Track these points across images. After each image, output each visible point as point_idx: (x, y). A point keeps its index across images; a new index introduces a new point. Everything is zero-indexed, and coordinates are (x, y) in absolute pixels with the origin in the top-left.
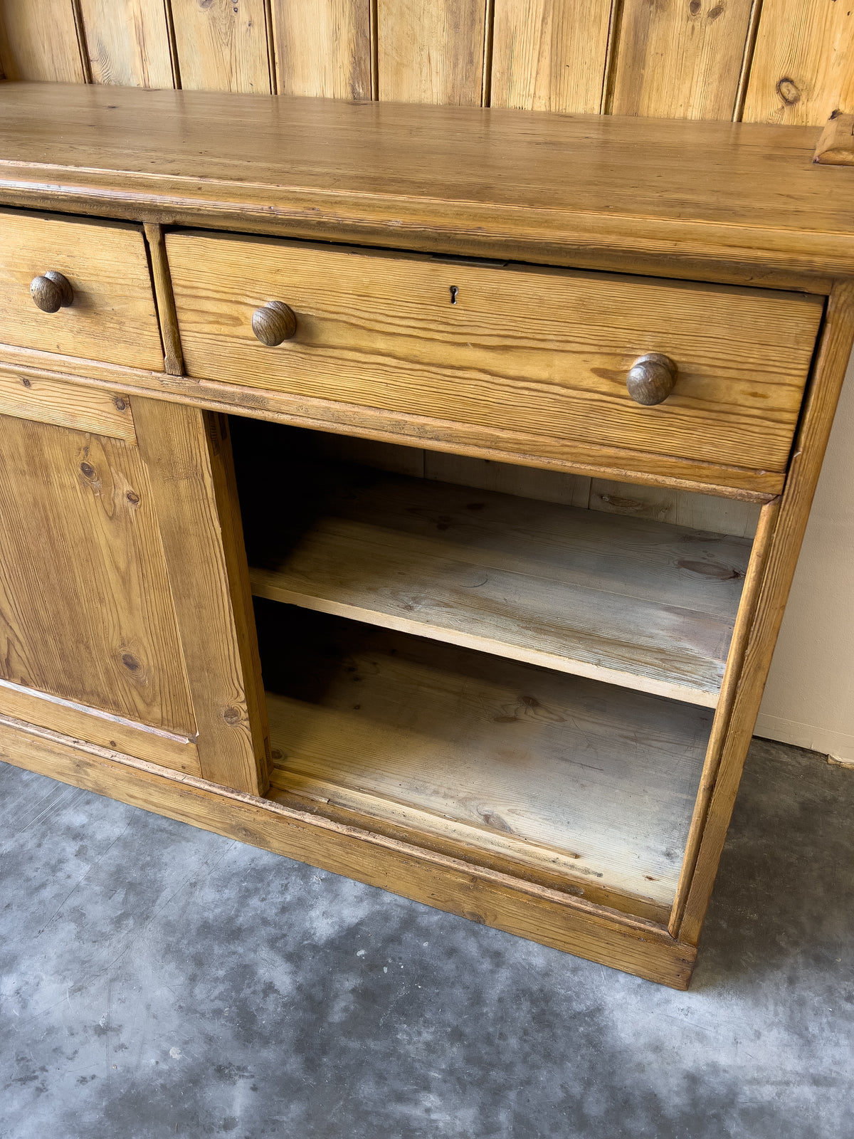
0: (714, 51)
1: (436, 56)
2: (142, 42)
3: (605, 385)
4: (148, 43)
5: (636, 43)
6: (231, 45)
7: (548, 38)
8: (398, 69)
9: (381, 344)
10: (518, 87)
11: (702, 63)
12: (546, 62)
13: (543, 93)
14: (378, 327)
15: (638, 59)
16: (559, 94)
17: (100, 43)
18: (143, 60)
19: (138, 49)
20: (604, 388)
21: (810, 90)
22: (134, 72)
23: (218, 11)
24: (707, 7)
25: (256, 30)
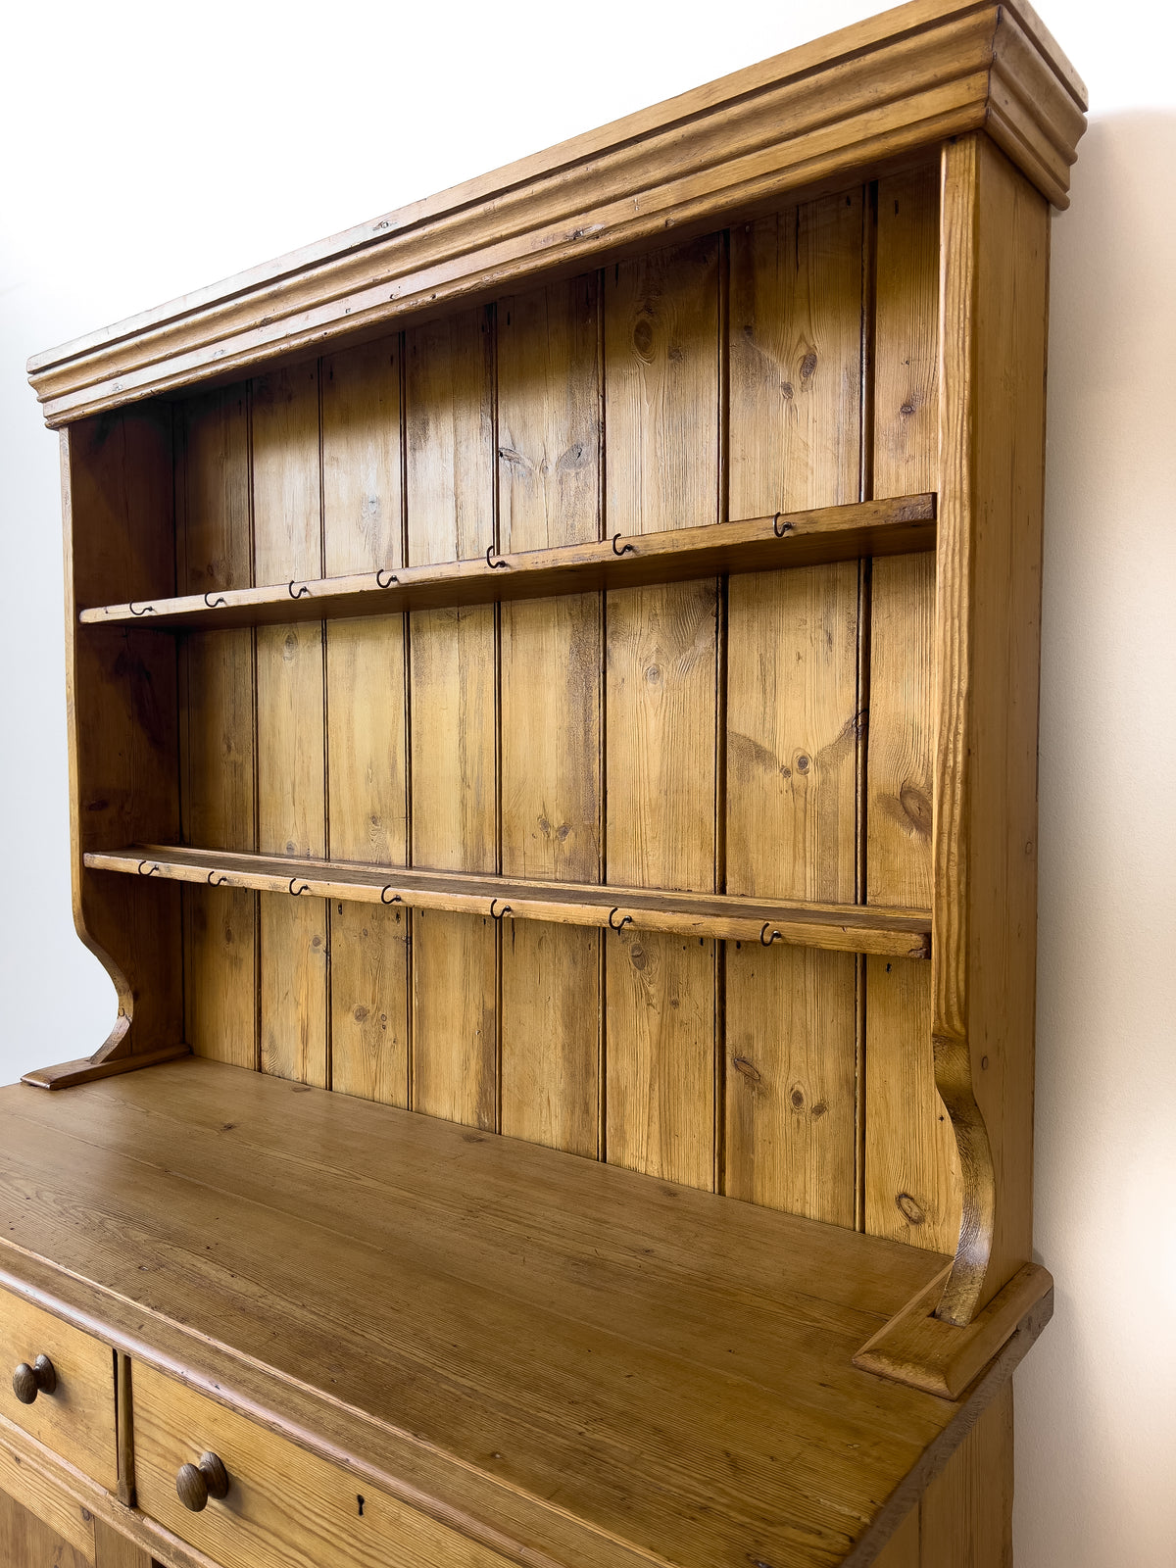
0: (823, 1149)
1: (554, 1100)
2: (305, 1040)
4: (309, 1044)
5: (742, 1124)
6: (377, 1056)
7: (656, 1104)
8: (521, 1106)
10: (632, 1147)
11: (813, 1160)
12: (655, 1127)
13: (655, 1158)
15: (746, 1144)
16: (670, 1162)
17: (272, 1036)
18: (304, 1057)
19: (301, 1047)
21: (935, 1212)
22: (295, 1066)
23: (369, 1025)
24: (809, 1103)
25: (399, 1048)
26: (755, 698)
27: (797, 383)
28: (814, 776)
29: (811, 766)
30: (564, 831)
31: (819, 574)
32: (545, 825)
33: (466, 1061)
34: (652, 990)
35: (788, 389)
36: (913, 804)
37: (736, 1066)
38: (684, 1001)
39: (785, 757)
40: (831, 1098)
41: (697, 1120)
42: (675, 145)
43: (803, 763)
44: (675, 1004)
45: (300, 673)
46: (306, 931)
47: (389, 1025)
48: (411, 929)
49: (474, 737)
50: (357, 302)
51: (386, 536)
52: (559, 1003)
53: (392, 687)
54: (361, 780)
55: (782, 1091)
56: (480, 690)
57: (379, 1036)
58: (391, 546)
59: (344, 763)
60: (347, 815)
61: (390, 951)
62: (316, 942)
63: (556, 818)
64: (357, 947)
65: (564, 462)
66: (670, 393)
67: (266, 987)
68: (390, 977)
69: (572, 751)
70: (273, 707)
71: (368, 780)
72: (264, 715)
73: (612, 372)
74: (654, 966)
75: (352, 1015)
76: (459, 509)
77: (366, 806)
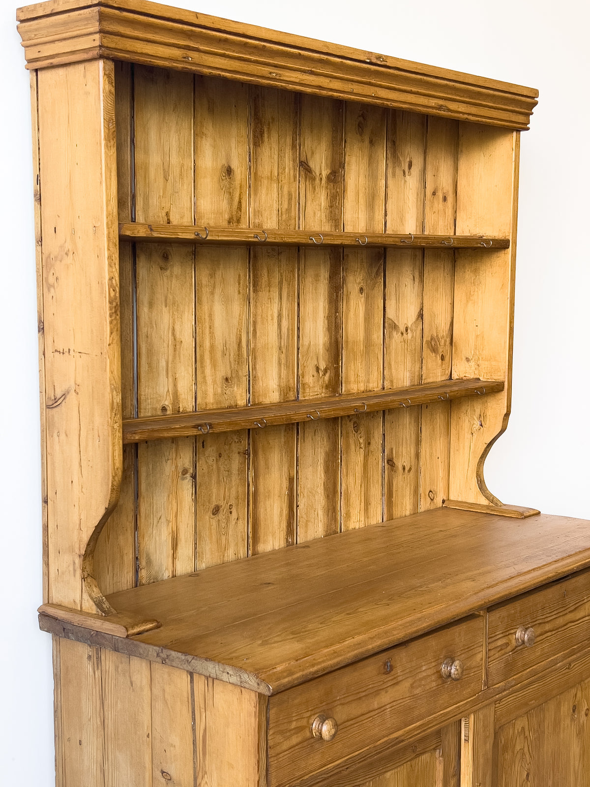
0: (411, 485)
1: (321, 513)
4: (179, 546)
5: (390, 487)
6: (227, 534)
7: (363, 493)
8: (307, 522)
10: (353, 519)
11: (408, 491)
12: (363, 504)
13: (362, 519)
15: (391, 495)
17: (148, 555)
18: (174, 559)
22: (167, 569)
23: (221, 516)
24: (407, 469)
25: (240, 521)
26: (393, 302)
27: (406, 172)
28: (410, 335)
29: (409, 331)
30: (325, 371)
32: (318, 369)
33: (281, 511)
34: (361, 441)
35: (404, 171)
37: (388, 463)
38: (372, 442)
39: (402, 327)
40: (413, 464)
41: (376, 492)
43: (407, 330)
44: (369, 444)
45: (174, 281)
46: (176, 467)
47: (234, 510)
48: (249, 444)
49: (285, 323)
50: (357, 88)
51: (238, 195)
52: (322, 461)
53: (239, 293)
54: (219, 354)
55: (400, 468)
56: (288, 296)
57: (228, 520)
58: (240, 202)
59: (207, 344)
60: (209, 380)
61: (236, 462)
62: (185, 472)
63: (322, 366)
64: (215, 466)
65: (328, 178)
66: (370, 160)
67: (143, 520)
68: (235, 479)
69: (329, 329)
70: (151, 305)
71: (224, 354)
72: (144, 311)
73: (348, 140)
74: (362, 429)
75: (210, 513)
76: (280, 189)
77: (223, 370)
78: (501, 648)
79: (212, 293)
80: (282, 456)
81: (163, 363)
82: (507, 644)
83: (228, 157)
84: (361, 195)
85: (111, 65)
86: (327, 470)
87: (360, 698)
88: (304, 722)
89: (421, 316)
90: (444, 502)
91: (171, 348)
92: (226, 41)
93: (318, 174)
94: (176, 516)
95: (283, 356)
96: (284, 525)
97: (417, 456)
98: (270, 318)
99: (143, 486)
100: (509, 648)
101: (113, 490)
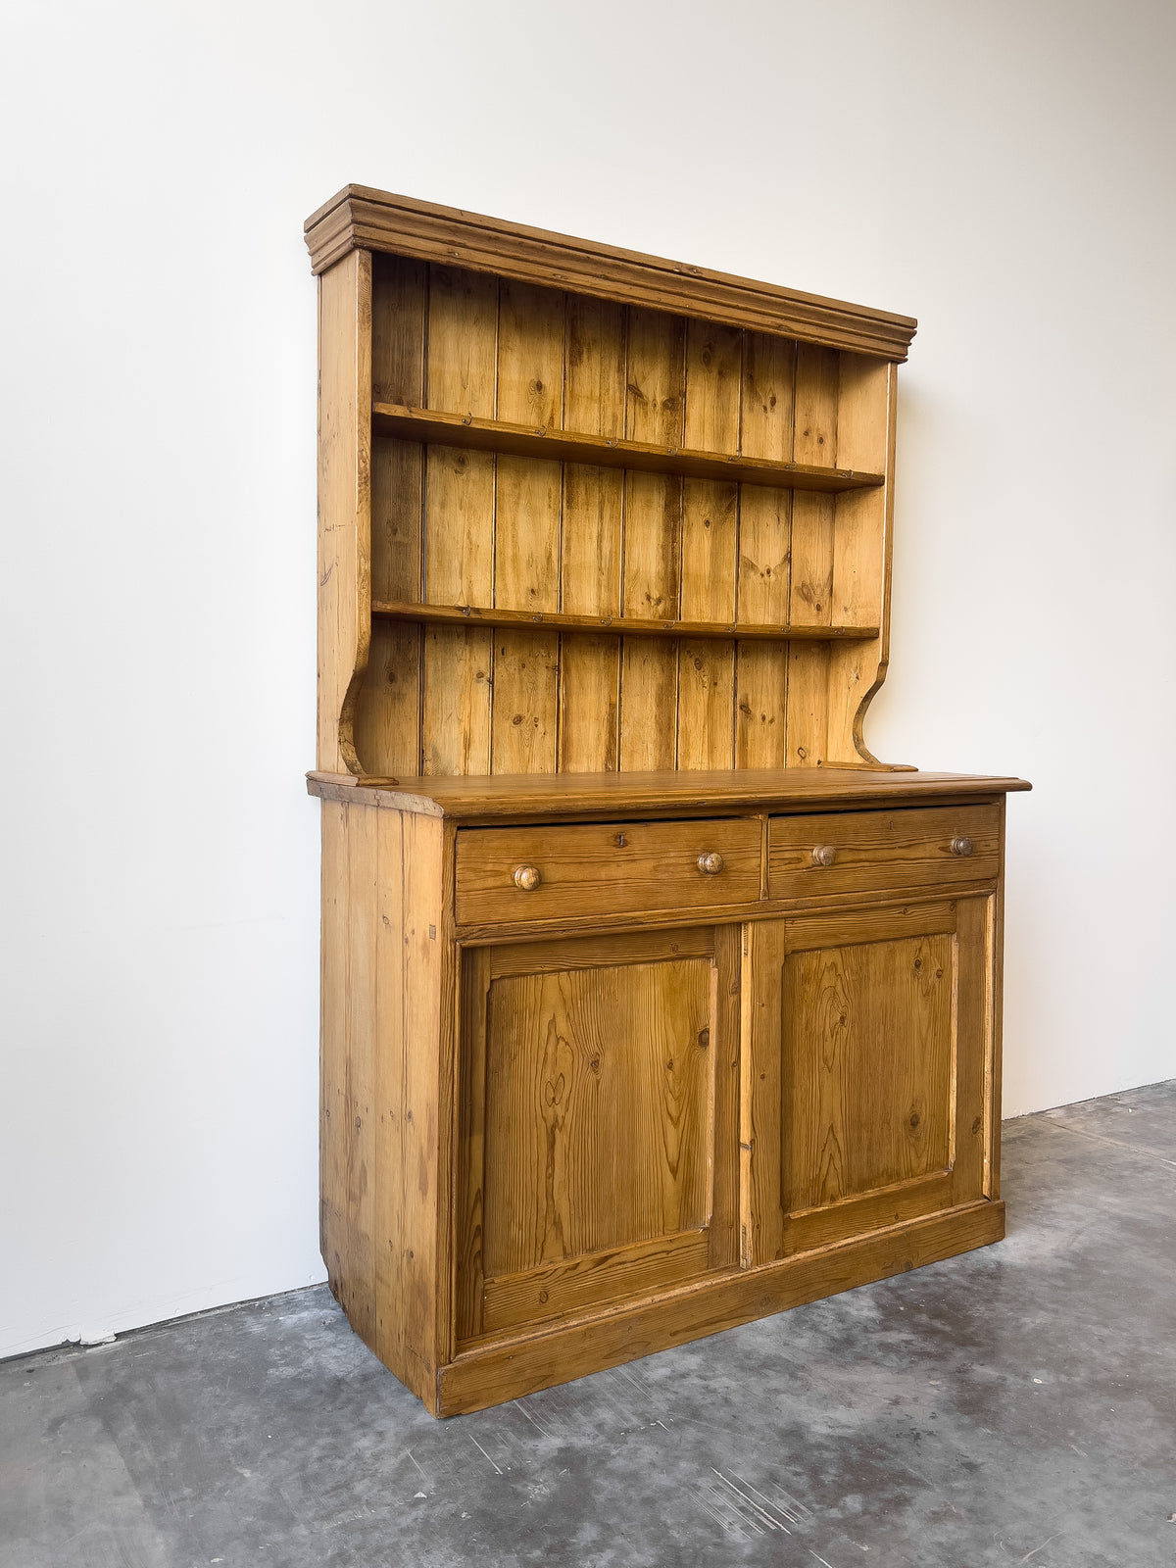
0: (773, 737)
1: (650, 746)
2: (467, 745)
3: (944, 854)
4: (472, 747)
5: (743, 737)
6: (530, 746)
7: (706, 735)
8: (632, 753)
9: (863, 855)
10: (693, 759)
11: (769, 743)
12: (706, 746)
13: (706, 761)
14: (862, 848)
15: (744, 742)
16: (713, 761)
19: (463, 751)
20: (943, 856)
21: (809, 752)
22: (457, 767)
23: (524, 726)
24: (768, 719)
25: (547, 737)
26: (750, 540)
27: (769, 409)
28: (773, 578)
29: (772, 573)
30: (659, 601)
31: (773, 490)
32: (649, 598)
33: (599, 734)
34: (705, 679)
35: (765, 408)
36: (805, 591)
37: (741, 708)
38: (719, 682)
39: (762, 569)
40: (776, 715)
41: (725, 737)
42: (825, 315)
43: (769, 572)
44: (716, 684)
45: (471, 485)
46: (471, 669)
47: (540, 724)
48: (559, 661)
49: (606, 545)
50: (665, 298)
51: (549, 410)
52: (654, 693)
53: (550, 507)
54: (523, 565)
55: (759, 717)
56: (611, 518)
57: (533, 732)
58: (552, 418)
59: (509, 552)
60: (511, 587)
61: (543, 676)
62: (480, 675)
63: (655, 594)
64: (516, 676)
65: (665, 405)
66: (719, 391)
67: (429, 714)
68: (542, 693)
69: (664, 558)
70: (443, 506)
71: (529, 565)
72: (434, 511)
73: (691, 369)
74: (706, 667)
75: (510, 722)
76: (602, 409)
77: (527, 582)
78: (790, 861)
79: (517, 503)
80: (600, 678)
81: (456, 564)
82: (799, 860)
83: (539, 373)
84: (707, 426)
85: (369, 255)
86: (659, 703)
87: (581, 863)
88: (504, 868)
89: (788, 559)
90: (819, 762)
91: (466, 551)
92: (497, 239)
93: (651, 399)
94: (470, 716)
95: (604, 578)
96: (603, 750)
97: (783, 708)
98: (587, 537)
99: (430, 680)
100: (802, 865)
101: (359, 653)
